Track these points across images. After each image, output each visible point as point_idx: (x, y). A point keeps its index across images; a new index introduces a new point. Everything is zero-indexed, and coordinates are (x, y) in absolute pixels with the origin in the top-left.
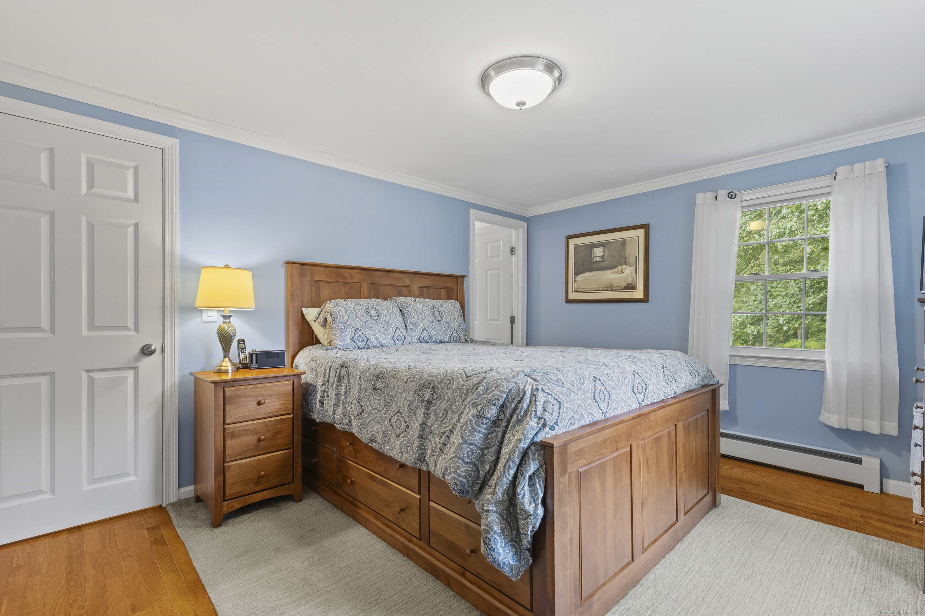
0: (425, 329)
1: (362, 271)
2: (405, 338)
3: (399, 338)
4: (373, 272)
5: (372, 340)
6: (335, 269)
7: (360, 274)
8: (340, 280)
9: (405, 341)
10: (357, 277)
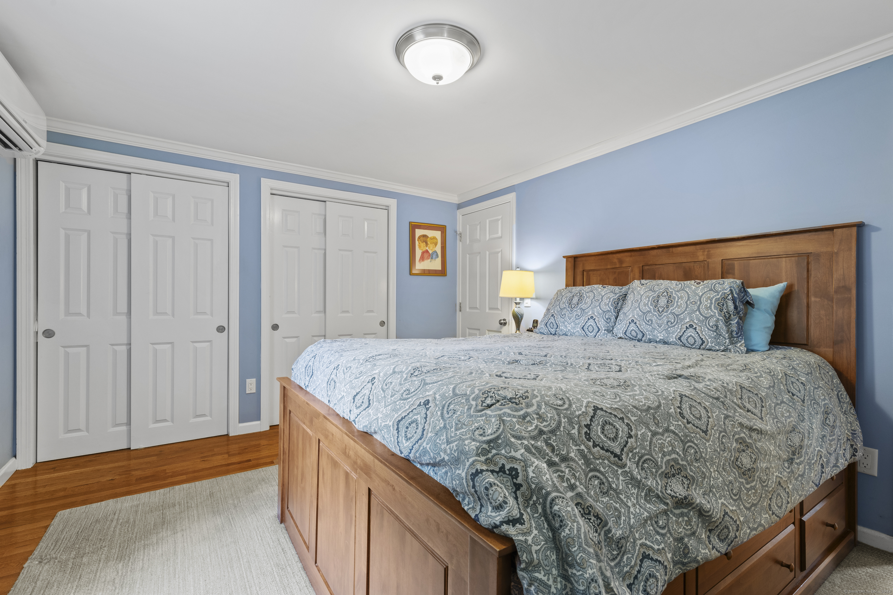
0: (633, 321)
1: (633, 253)
2: (599, 330)
3: (591, 329)
4: (646, 252)
5: (561, 328)
6: (604, 257)
7: (631, 256)
8: (609, 267)
9: (599, 333)
10: (628, 259)
